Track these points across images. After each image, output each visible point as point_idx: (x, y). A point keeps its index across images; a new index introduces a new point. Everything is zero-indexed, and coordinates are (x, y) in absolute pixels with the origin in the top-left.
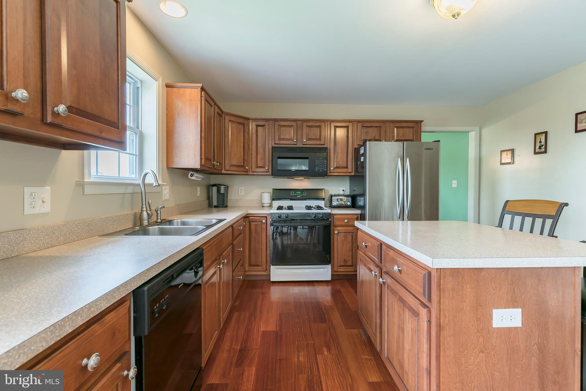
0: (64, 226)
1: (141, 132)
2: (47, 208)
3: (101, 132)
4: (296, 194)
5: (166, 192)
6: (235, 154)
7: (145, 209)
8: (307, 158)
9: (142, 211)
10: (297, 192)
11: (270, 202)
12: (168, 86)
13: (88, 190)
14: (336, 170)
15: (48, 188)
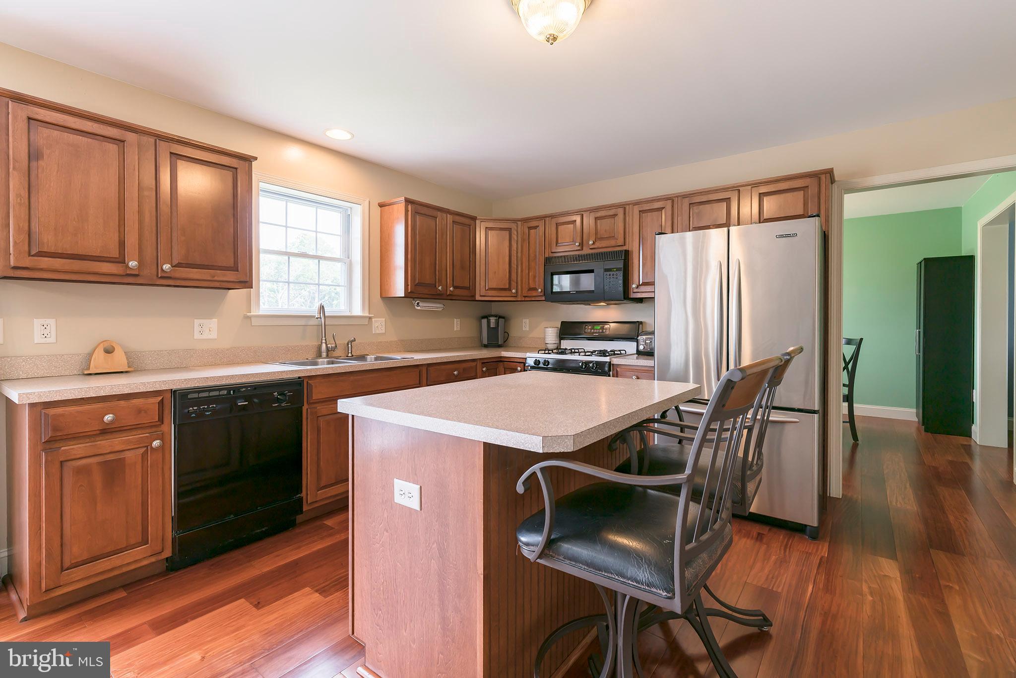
0: (228, 350)
1: (351, 261)
2: (214, 335)
3: (214, 277)
4: (593, 331)
5: (379, 325)
6: (495, 272)
7: (324, 341)
8: (592, 271)
9: (322, 343)
10: (596, 327)
11: (558, 342)
12: (381, 205)
13: (255, 322)
14: (643, 289)
15: (215, 320)
